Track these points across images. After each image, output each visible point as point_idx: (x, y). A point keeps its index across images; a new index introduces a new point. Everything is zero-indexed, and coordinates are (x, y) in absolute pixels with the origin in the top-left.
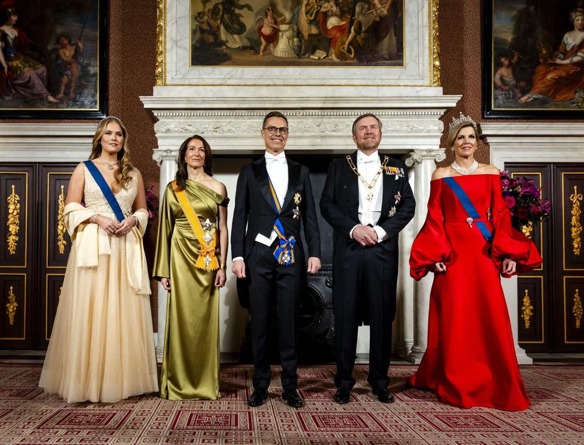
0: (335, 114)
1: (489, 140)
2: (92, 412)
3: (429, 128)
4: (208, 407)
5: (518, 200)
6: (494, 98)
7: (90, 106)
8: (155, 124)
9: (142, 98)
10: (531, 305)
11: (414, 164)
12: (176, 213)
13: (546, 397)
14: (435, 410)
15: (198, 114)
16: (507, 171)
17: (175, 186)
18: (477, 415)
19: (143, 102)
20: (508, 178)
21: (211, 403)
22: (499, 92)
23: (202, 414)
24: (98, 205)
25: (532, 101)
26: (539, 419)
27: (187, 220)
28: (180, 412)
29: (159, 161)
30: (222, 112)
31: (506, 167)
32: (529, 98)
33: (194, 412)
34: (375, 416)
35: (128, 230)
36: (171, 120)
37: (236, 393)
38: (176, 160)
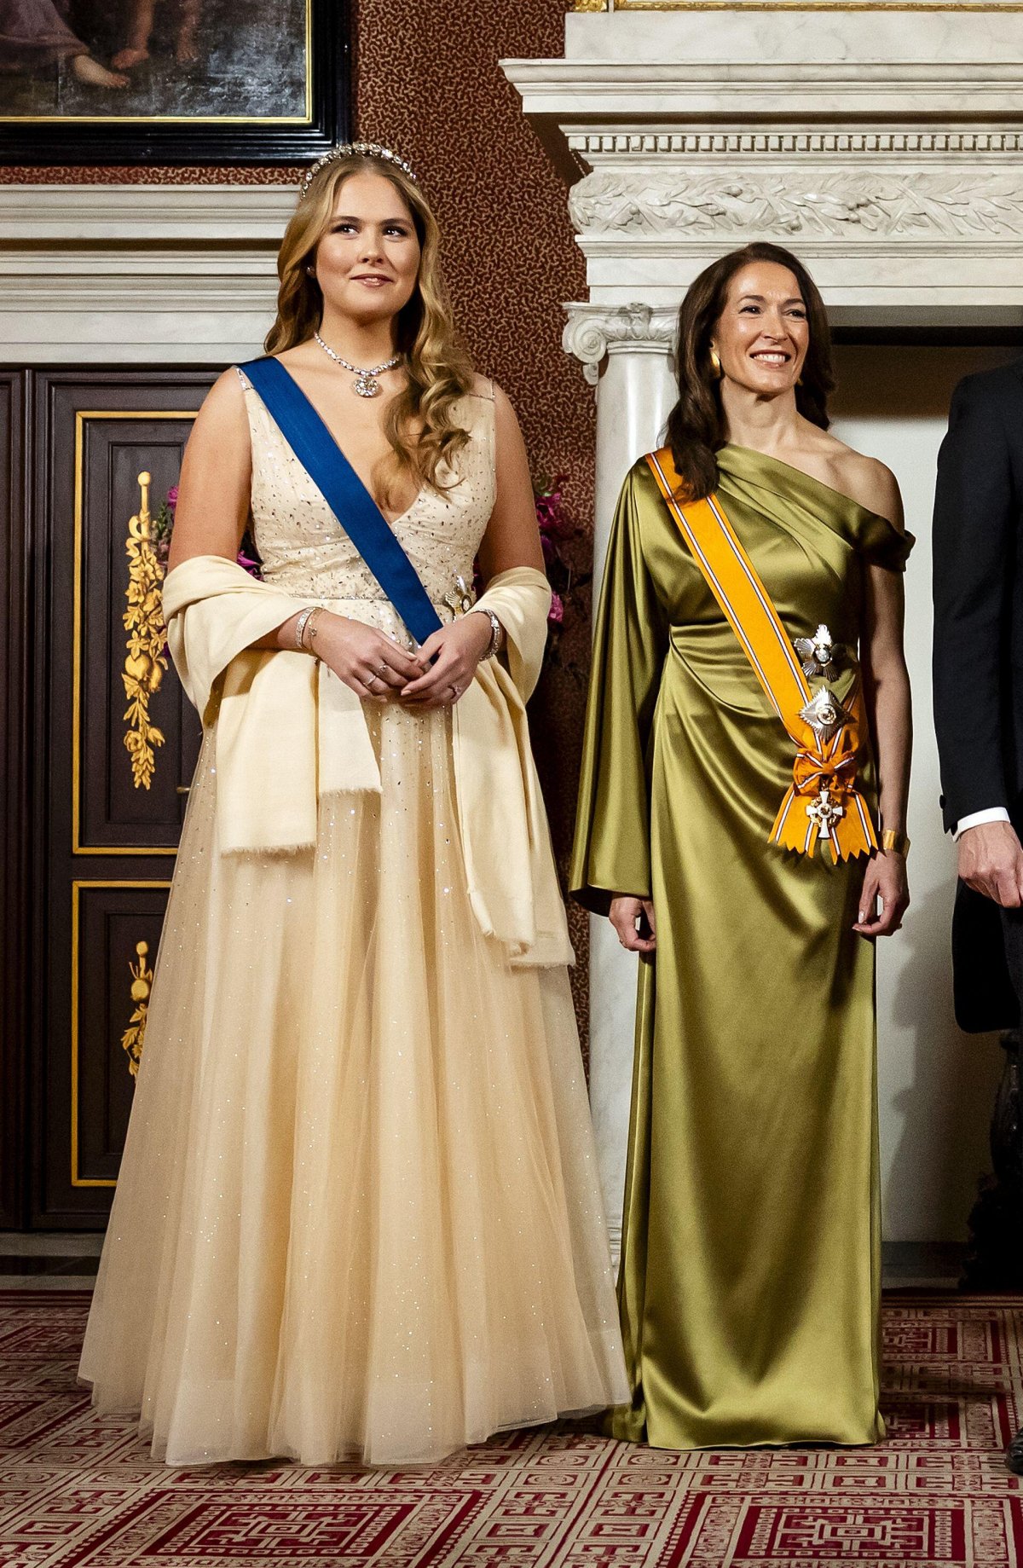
2: (304, 1499)
4: (830, 1478)
7: (270, 103)
8: (574, 189)
9: (514, 69)
12: (675, 598)
15: (774, 143)
17: (668, 478)
19: (517, 86)
21: (841, 1461)
23: (803, 1509)
24: (317, 564)
27: (728, 630)
28: (700, 1498)
29: (591, 359)
30: (885, 133)
33: (765, 1501)
35: (460, 677)
36: (645, 170)
37: (952, 1414)
38: (669, 355)
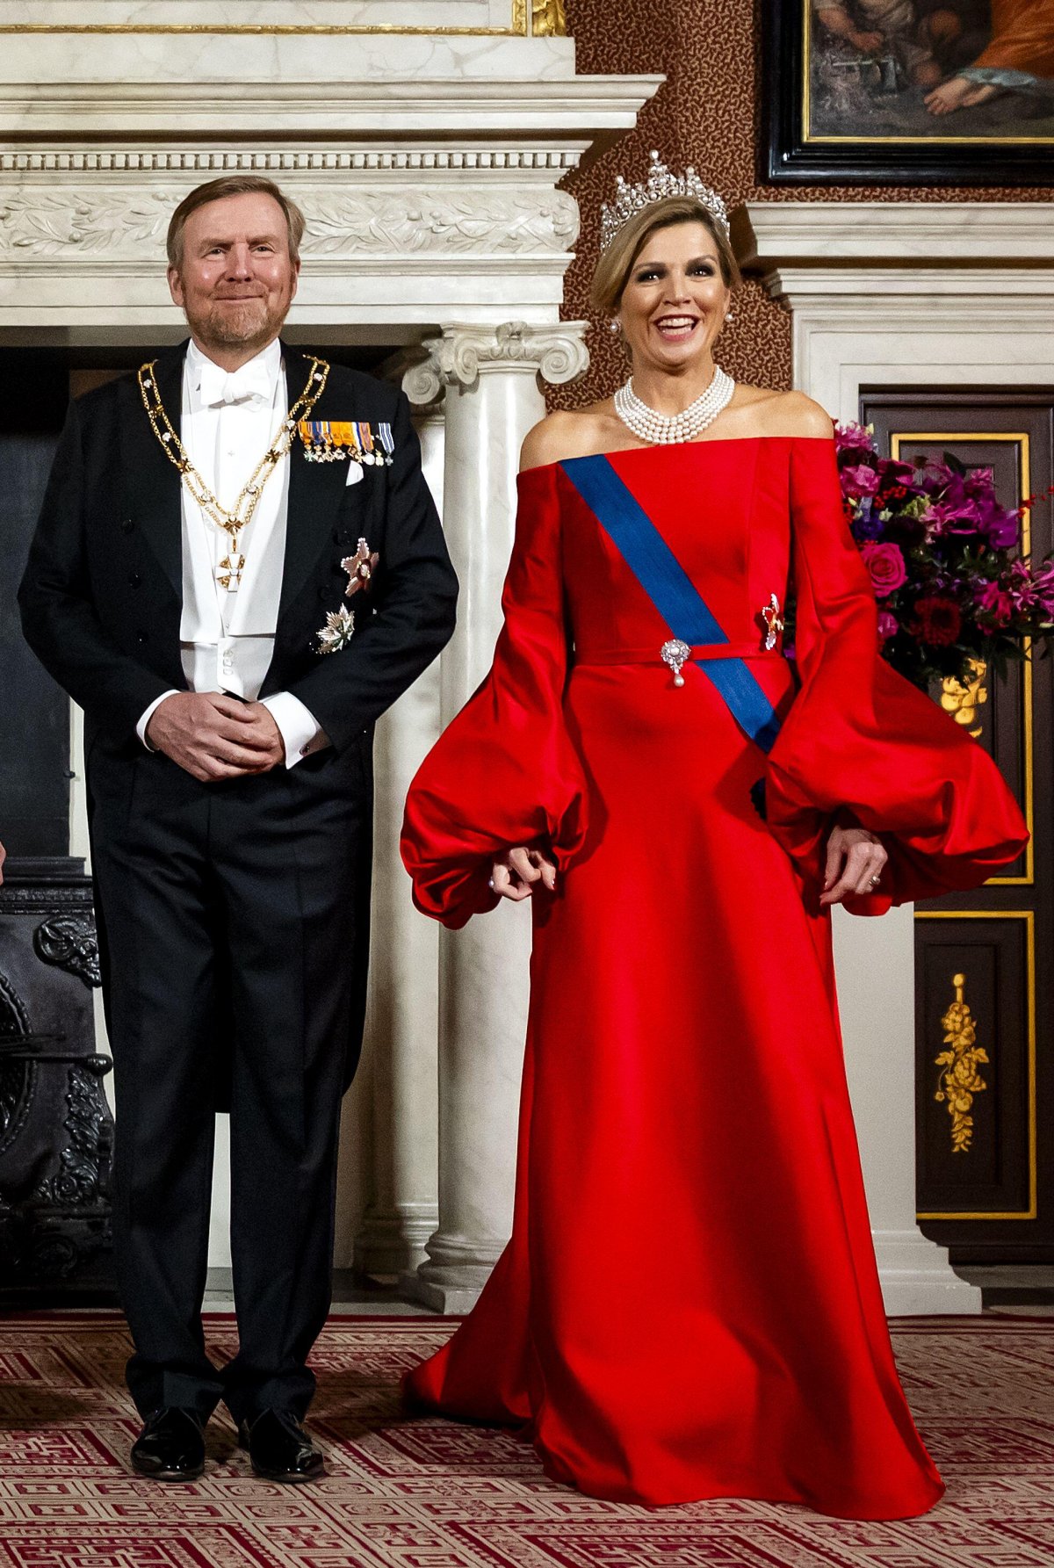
0: (79, 162)
1: (789, 281)
3: (511, 229)
5: (920, 563)
6: (812, 90)
10: (977, 1045)
11: (441, 394)
13: (1034, 1454)
14: (530, 1511)
16: (871, 428)
18: (716, 1531)
20: (873, 461)
22: (835, 60)
25: (989, 101)
26: (996, 1549)
31: (866, 407)
32: (976, 87)
34: (260, 1538)
